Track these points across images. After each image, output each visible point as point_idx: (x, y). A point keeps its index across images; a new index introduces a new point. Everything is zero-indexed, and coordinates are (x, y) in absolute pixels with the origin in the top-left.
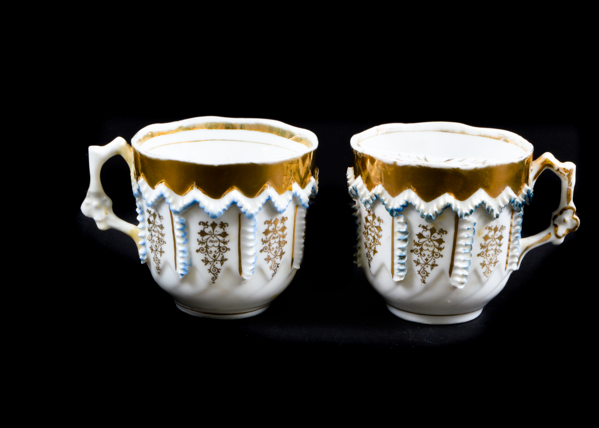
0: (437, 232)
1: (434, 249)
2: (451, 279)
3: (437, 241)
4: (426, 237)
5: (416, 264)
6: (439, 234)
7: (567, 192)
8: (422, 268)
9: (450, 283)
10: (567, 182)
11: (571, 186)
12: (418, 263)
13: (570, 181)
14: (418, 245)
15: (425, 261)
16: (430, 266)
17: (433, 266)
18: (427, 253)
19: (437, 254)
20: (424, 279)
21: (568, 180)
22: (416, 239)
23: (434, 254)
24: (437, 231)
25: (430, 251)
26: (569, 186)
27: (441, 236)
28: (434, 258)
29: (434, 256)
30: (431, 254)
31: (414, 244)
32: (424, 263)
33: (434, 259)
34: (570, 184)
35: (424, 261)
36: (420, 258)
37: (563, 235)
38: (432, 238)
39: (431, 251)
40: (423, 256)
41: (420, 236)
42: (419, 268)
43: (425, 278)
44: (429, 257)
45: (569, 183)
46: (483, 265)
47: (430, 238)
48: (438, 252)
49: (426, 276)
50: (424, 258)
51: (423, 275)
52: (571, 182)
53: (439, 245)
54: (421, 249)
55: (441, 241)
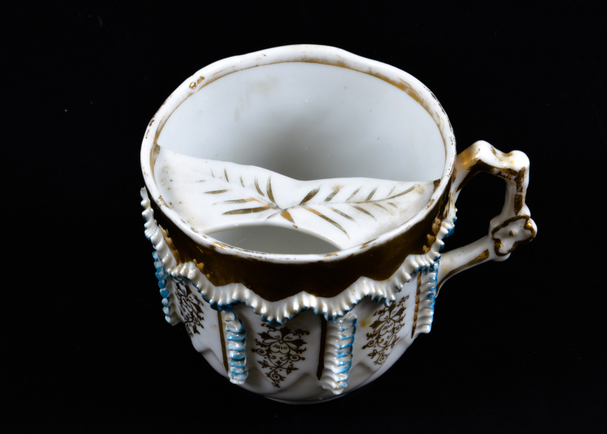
0: (292, 333)
1: (290, 351)
2: (321, 382)
3: (293, 342)
4: (275, 338)
5: (262, 366)
6: (295, 335)
7: (514, 199)
8: (272, 372)
9: (319, 385)
10: (515, 187)
11: (521, 191)
12: (265, 365)
13: (520, 185)
14: (263, 345)
15: (277, 364)
16: (286, 370)
17: (290, 370)
18: (278, 356)
19: (295, 356)
20: (277, 383)
21: (516, 185)
22: (260, 339)
23: (291, 357)
24: (293, 331)
25: (282, 354)
26: (517, 192)
27: (300, 337)
28: (290, 361)
29: (290, 359)
30: (285, 356)
31: (256, 343)
32: (274, 366)
33: (291, 363)
34: (520, 188)
35: (274, 364)
36: (267, 360)
37: (509, 251)
38: (285, 339)
39: (285, 354)
40: (272, 358)
41: (265, 336)
42: (267, 370)
43: (279, 382)
44: (282, 360)
45: (517, 188)
46: (373, 355)
47: (282, 339)
48: (296, 355)
49: (279, 380)
50: (274, 361)
51: (275, 379)
52: (522, 186)
53: (298, 347)
54: (269, 351)
55: (299, 343)
